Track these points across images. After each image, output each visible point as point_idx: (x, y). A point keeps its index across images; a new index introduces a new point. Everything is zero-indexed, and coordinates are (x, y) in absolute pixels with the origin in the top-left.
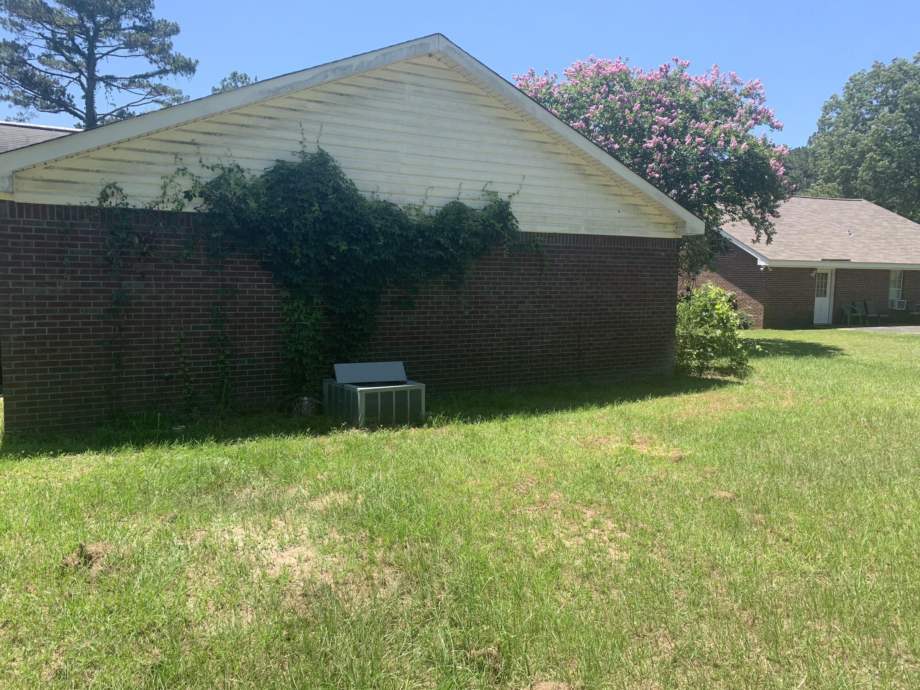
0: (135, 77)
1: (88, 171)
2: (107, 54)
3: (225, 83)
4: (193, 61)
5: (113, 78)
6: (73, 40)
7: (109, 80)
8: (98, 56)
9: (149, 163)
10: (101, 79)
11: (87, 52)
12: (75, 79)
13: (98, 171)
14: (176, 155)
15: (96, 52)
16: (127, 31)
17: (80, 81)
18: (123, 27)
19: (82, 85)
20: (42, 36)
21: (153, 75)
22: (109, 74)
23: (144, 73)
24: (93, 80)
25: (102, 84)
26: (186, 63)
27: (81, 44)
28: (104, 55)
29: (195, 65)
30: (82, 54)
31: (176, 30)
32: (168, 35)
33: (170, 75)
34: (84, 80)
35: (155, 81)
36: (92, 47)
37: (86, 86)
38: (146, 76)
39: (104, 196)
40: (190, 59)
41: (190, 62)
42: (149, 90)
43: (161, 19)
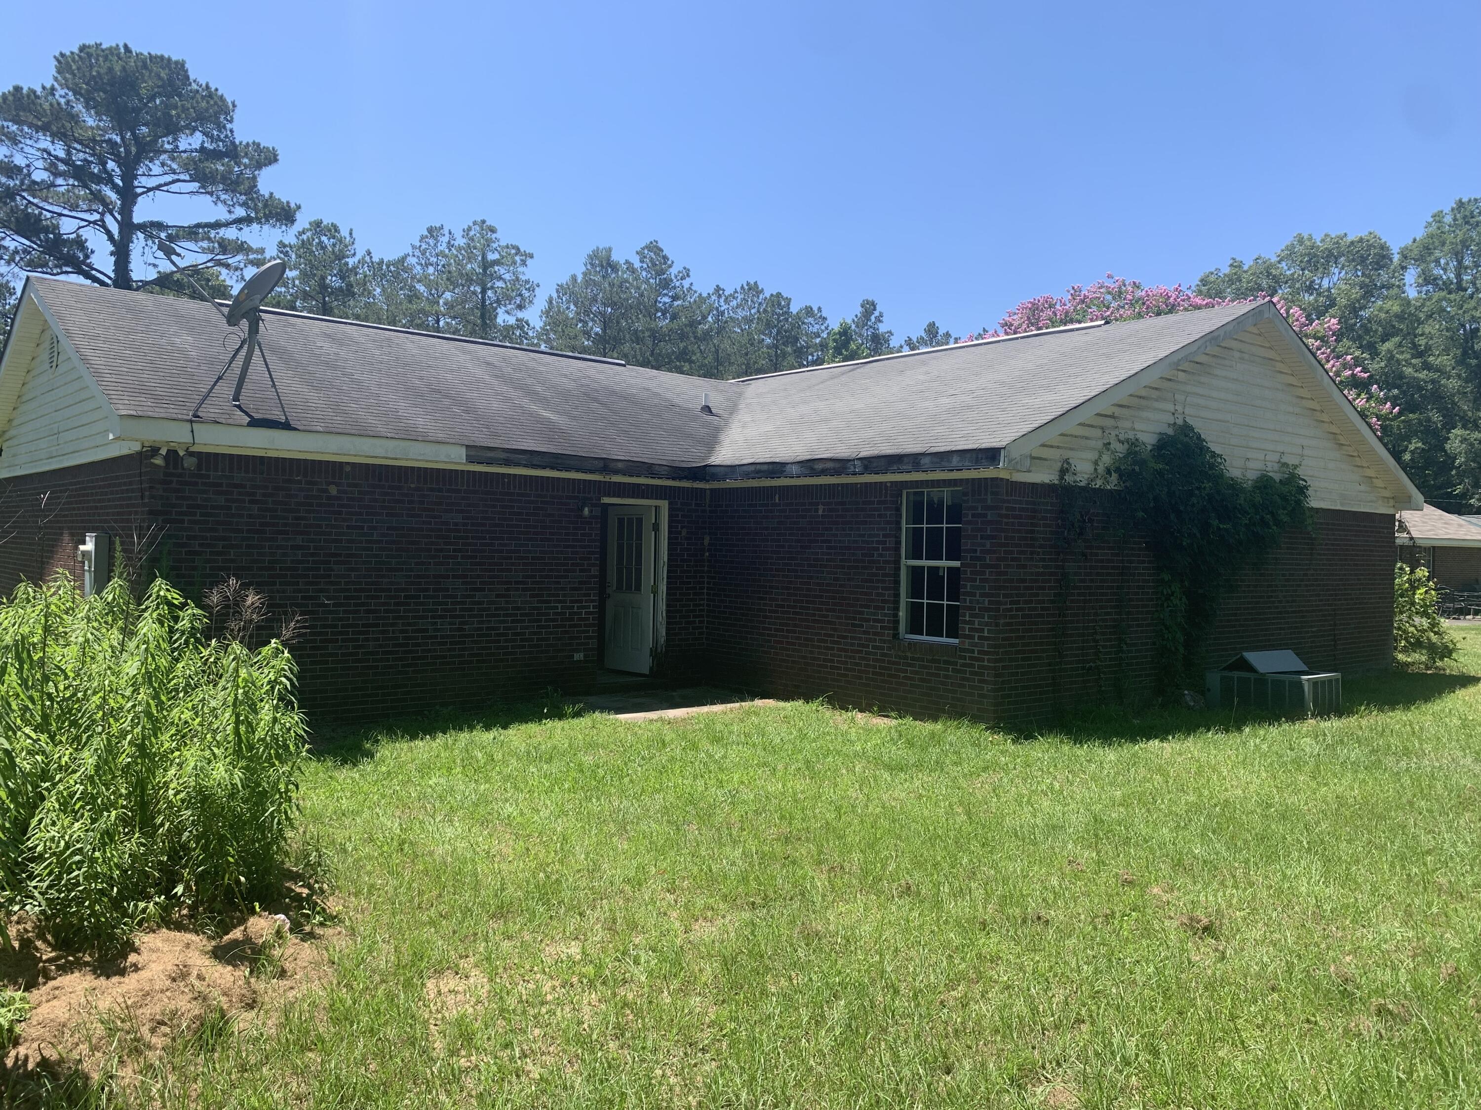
0: (198, 226)
1: (1052, 447)
2: (158, 188)
4: (293, 205)
5: (160, 226)
6: (104, 164)
7: (151, 228)
8: (139, 190)
9: (1087, 438)
10: (142, 227)
11: (121, 184)
12: (95, 222)
13: (1058, 447)
14: (1103, 429)
15: (136, 183)
16: (184, 155)
17: (104, 226)
18: (181, 149)
19: (109, 233)
20: (49, 154)
21: (227, 224)
22: (155, 219)
23: (213, 221)
24: (128, 227)
25: (141, 235)
26: (283, 208)
27: (113, 170)
28: (150, 190)
29: (295, 211)
30: (115, 187)
31: (269, 158)
32: (259, 166)
33: (255, 226)
34: (114, 228)
35: (230, 233)
36: (129, 176)
37: (116, 236)
38: (217, 225)
39: (1063, 472)
40: (288, 203)
41: (289, 207)
42: (205, 244)
43: (251, 142)
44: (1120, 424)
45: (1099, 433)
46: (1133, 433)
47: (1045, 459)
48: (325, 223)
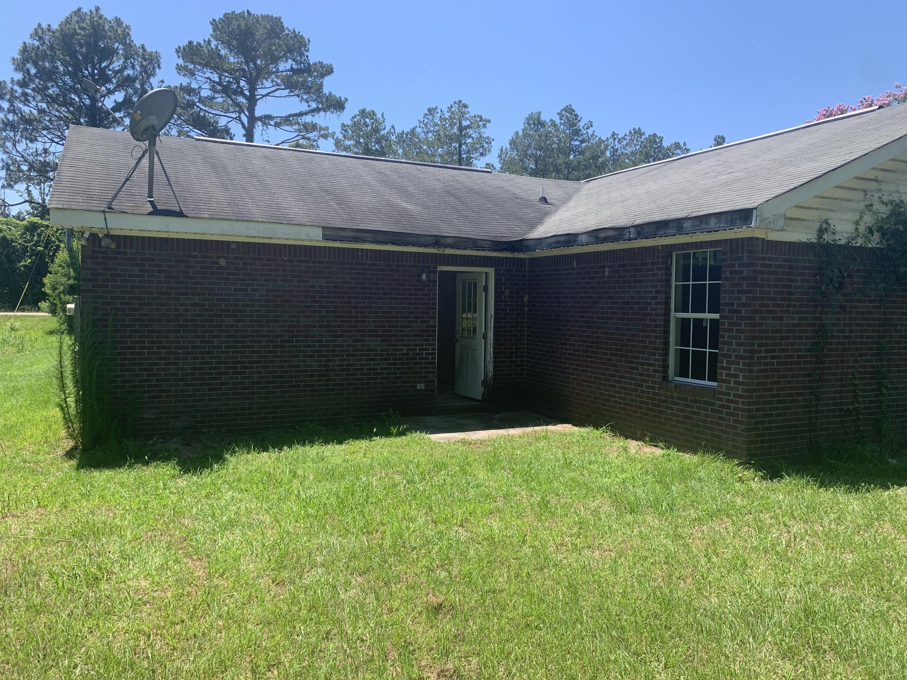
0: (290, 116)
1: (810, 208)
2: (267, 95)
3: (356, 120)
4: (343, 99)
5: (270, 117)
6: (238, 83)
7: (266, 119)
8: (258, 97)
9: (848, 200)
10: (260, 119)
11: (248, 94)
12: (235, 118)
13: (817, 209)
14: (865, 192)
15: (256, 93)
16: (284, 74)
17: (240, 120)
18: (281, 70)
19: (242, 124)
20: (210, 80)
21: (306, 114)
22: (267, 114)
23: (298, 112)
24: (252, 119)
25: (259, 123)
26: (337, 101)
27: (244, 86)
28: (263, 96)
29: (344, 103)
30: (245, 96)
31: (329, 71)
32: (323, 76)
33: (322, 113)
34: (245, 120)
35: (308, 119)
36: (252, 90)
37: (246, 125)
38: (301, 114)
39: (821, 232)
40: (340, 97)
41: (341, 100)
42: (296, 127)
43: (317, 62)
44: (883, 187)
45: (861, 195)
46: (897, 195)
47: (803, 220)
48: (367, 110)
